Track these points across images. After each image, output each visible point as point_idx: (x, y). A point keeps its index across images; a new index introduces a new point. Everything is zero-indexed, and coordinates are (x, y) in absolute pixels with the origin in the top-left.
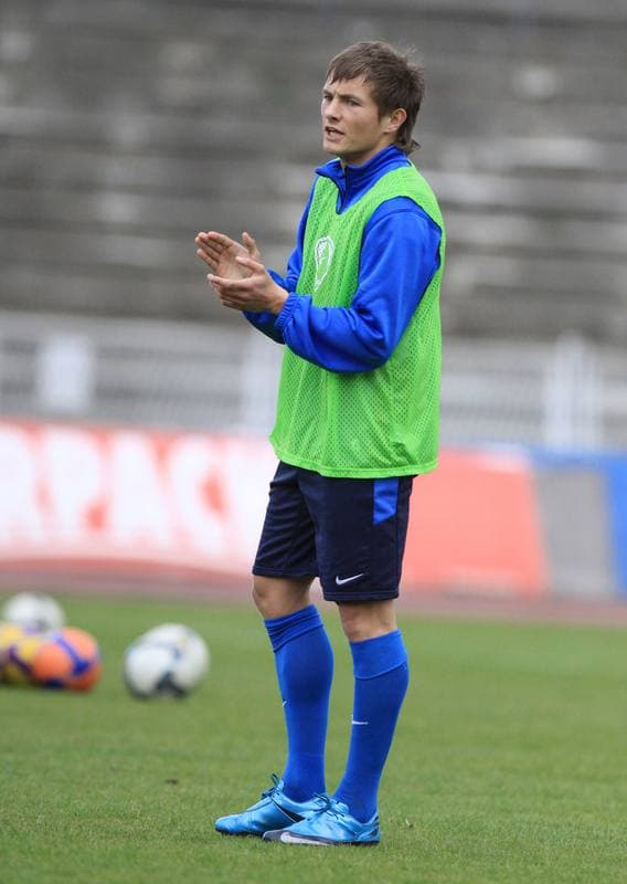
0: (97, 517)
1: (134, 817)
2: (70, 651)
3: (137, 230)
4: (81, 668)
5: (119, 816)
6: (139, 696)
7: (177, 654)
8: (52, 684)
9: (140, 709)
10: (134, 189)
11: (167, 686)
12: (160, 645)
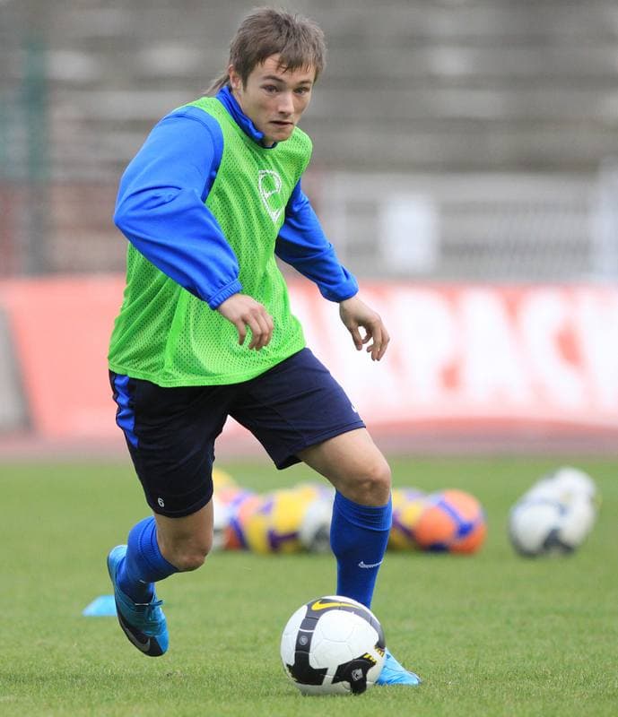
0: (451, 377)
1: (546, 678)
2: (453, 514)
3: (471, 83)
4: (465, 530)
5: (530, 678)
6: (526, 554)
7: (563, 510)
8: (437, 548)
9: (530, 568)
10: (465, 42)
11: (553, 542)
12: (544, 502)
